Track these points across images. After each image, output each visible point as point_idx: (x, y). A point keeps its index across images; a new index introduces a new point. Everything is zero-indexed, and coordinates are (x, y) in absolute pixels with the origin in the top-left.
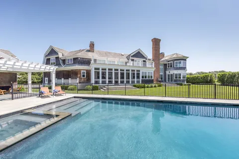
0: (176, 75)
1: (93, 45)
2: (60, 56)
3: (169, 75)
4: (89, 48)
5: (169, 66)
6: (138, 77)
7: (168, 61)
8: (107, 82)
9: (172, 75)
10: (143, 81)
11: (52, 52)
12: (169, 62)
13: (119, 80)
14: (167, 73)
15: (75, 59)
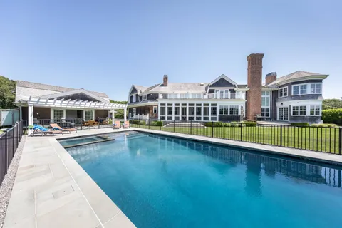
0: (295, 109)
1: (167, 78)
2: (139, 93)
3: (281, 109)
4: (162, 83)
5: (281, 95)
6: (214, 113)
7: (280, 86)
8: (173, 119)
9: (286, 109)
10: (221, 118)
11: (134, 90)
12: (283, 88)
13: (188, 116)
14: (279, 105)
15: (148, 95)
